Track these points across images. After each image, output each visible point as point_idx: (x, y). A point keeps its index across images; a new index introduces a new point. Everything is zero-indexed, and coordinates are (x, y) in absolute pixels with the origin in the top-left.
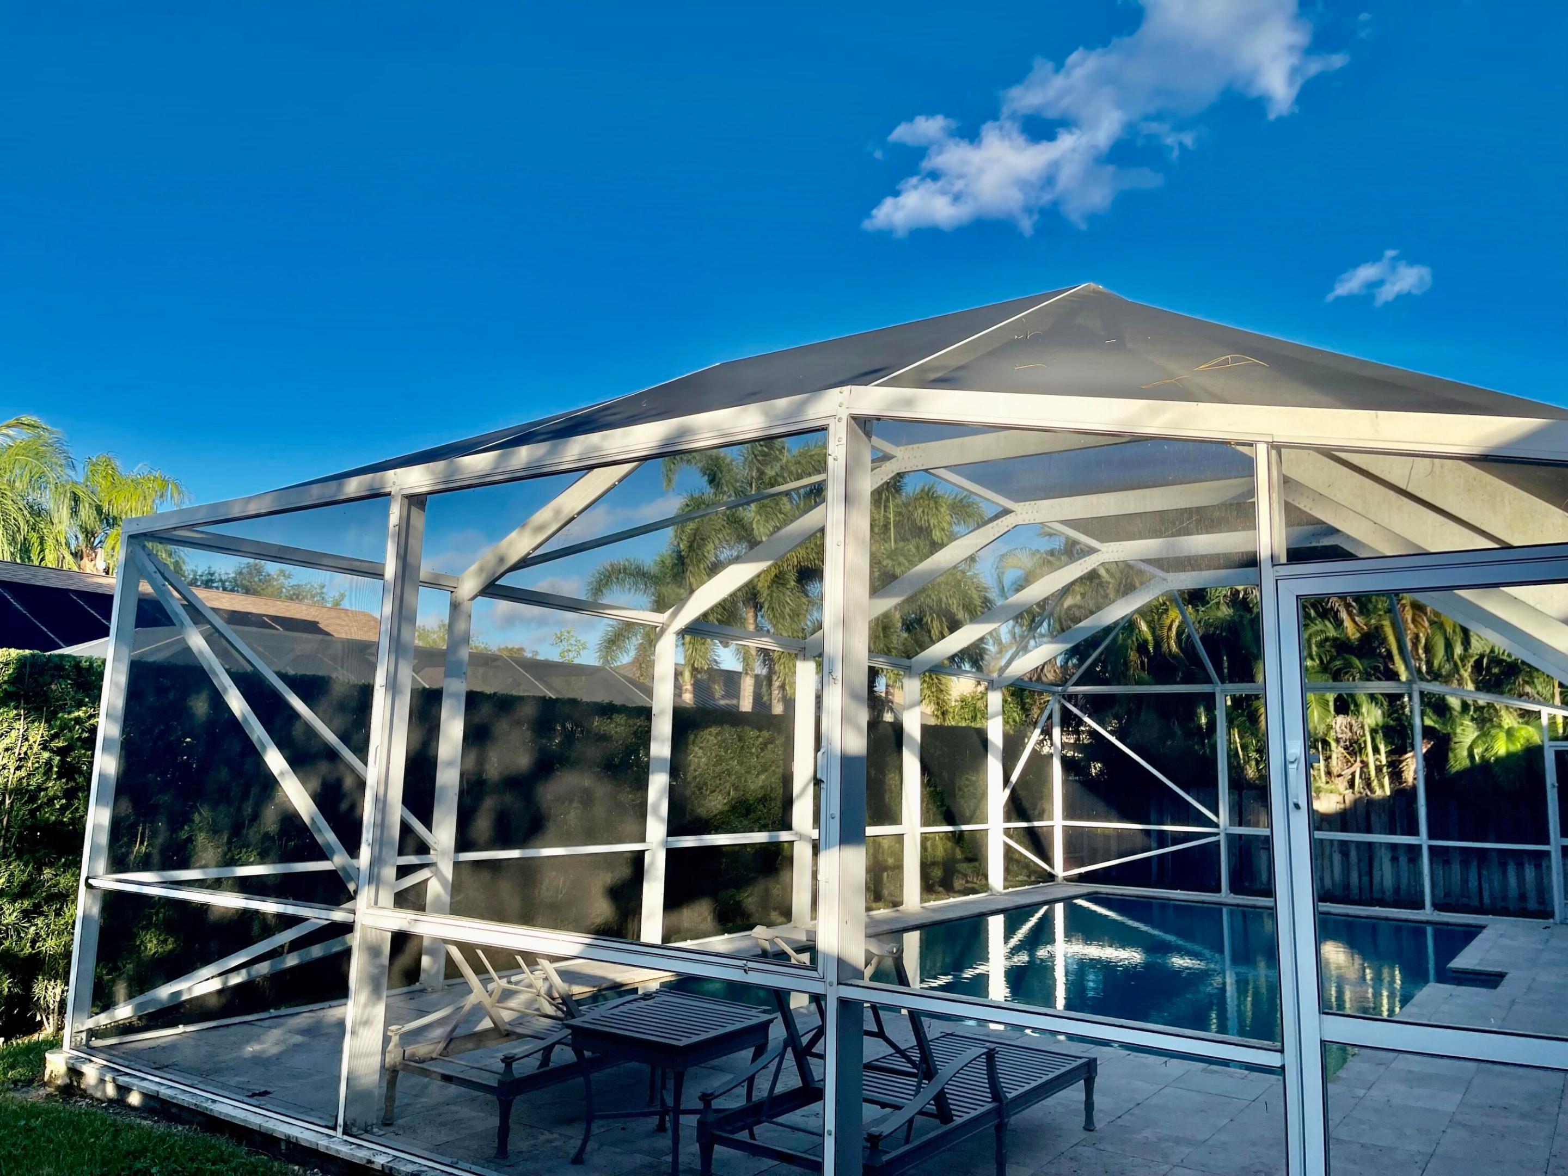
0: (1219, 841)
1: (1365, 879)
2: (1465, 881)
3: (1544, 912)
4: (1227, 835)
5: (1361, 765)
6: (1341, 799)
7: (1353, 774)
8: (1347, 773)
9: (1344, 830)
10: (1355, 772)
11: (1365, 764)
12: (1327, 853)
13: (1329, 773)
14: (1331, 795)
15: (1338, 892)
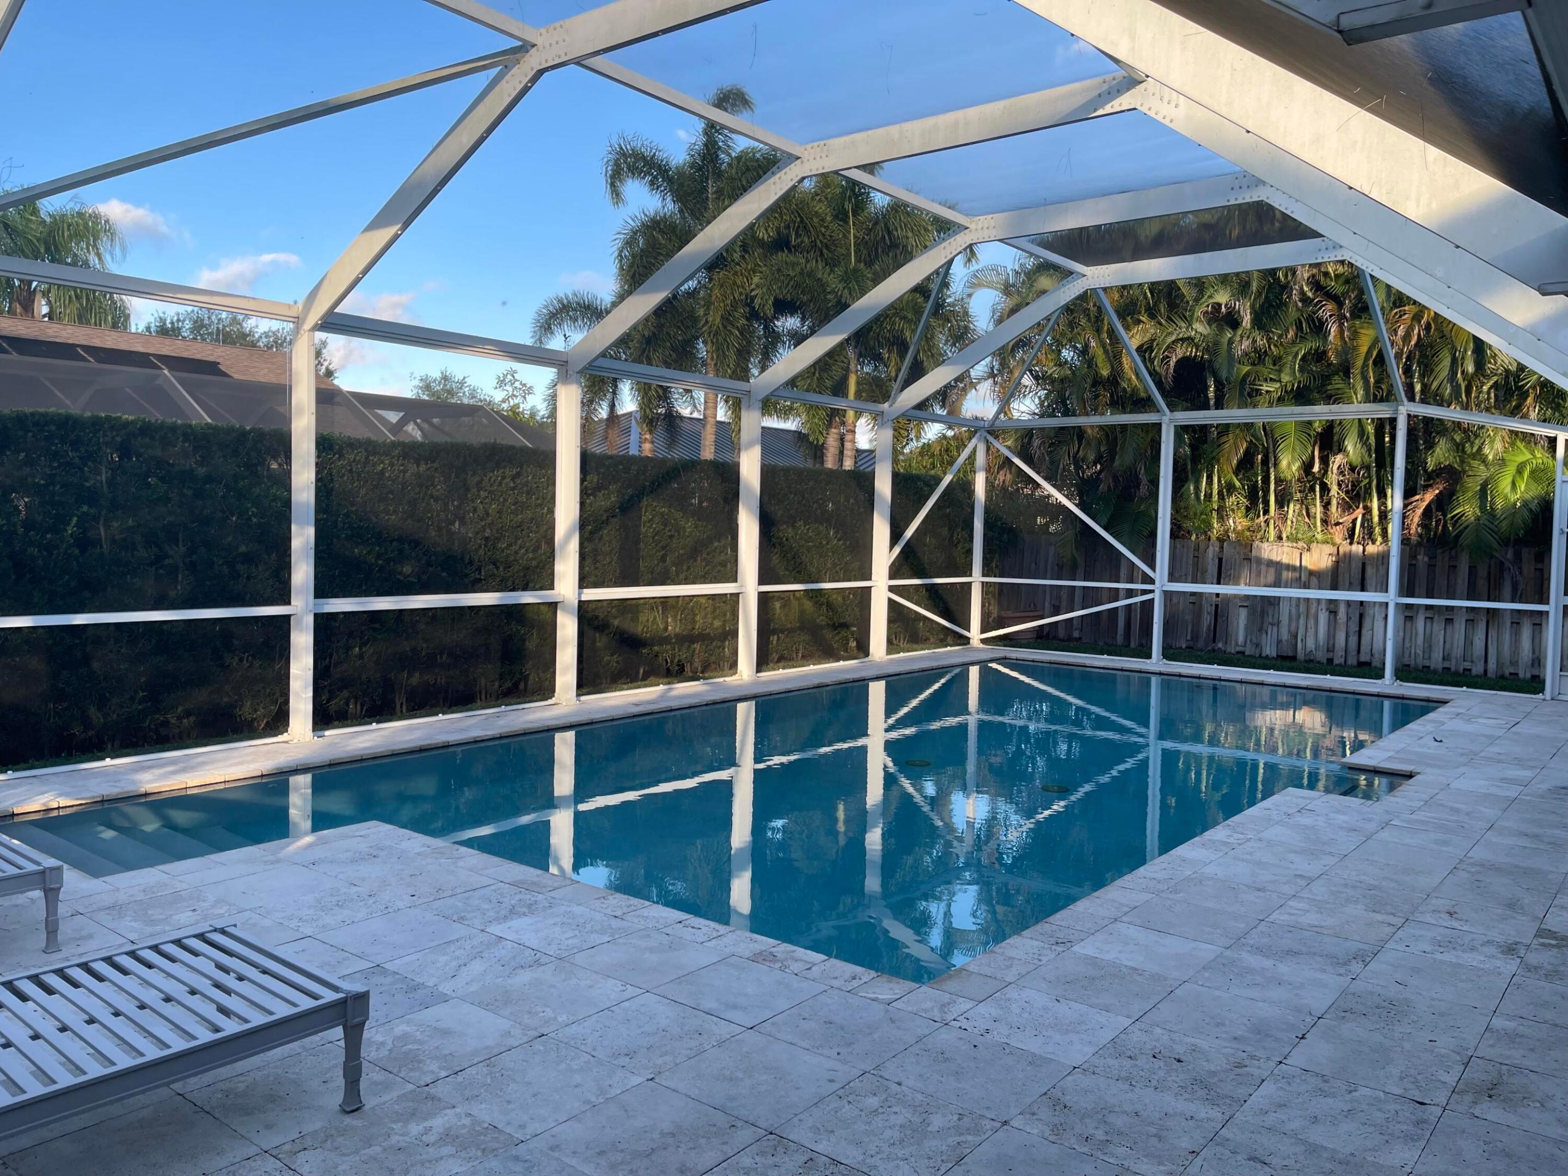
0: (1153, 600)
1: (1353, 640)
2: (1468, 642)
3: (1535, 685)
4: (1165, 592)
5: (1363, 512)
6: (1334, 550)
7: (1354, 521)
8: (1347, 519)
9: (1334, 587)
10: (1356, 519)
11: (1368, 510)
12: (1313, 611)
13: (1325, 522)
14: (1324, 546)
15: (1321, 656)
